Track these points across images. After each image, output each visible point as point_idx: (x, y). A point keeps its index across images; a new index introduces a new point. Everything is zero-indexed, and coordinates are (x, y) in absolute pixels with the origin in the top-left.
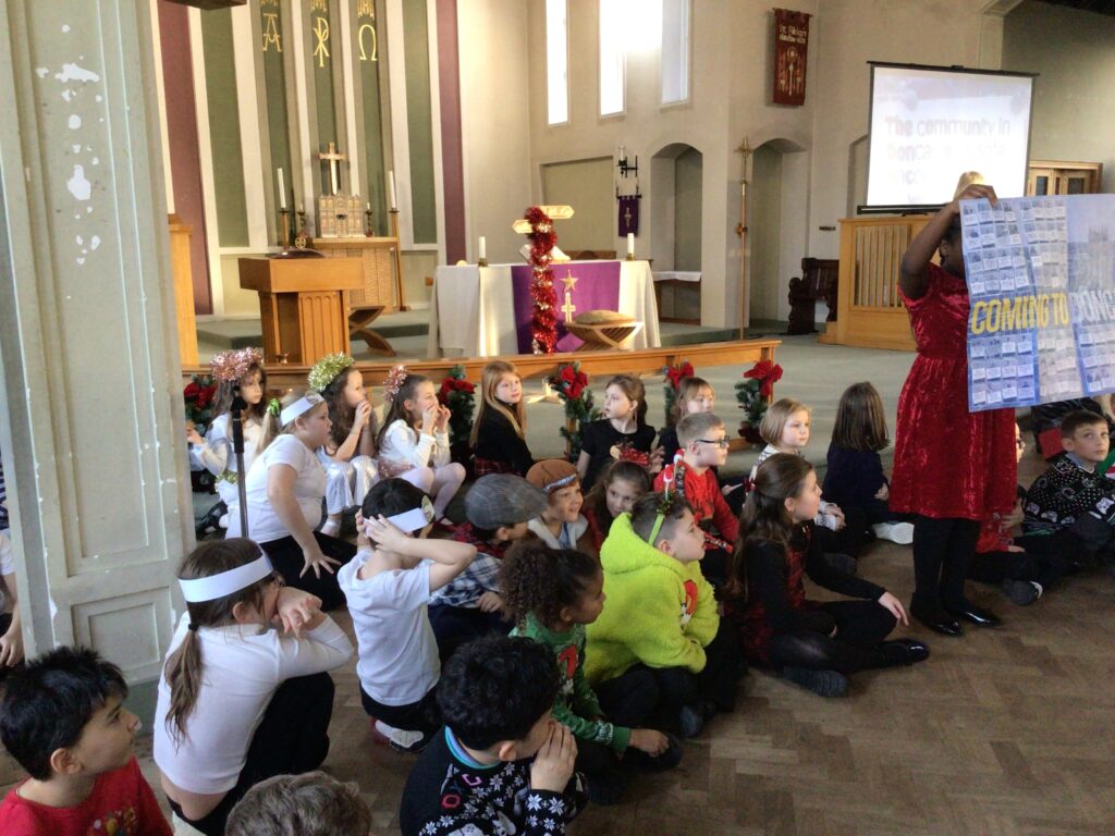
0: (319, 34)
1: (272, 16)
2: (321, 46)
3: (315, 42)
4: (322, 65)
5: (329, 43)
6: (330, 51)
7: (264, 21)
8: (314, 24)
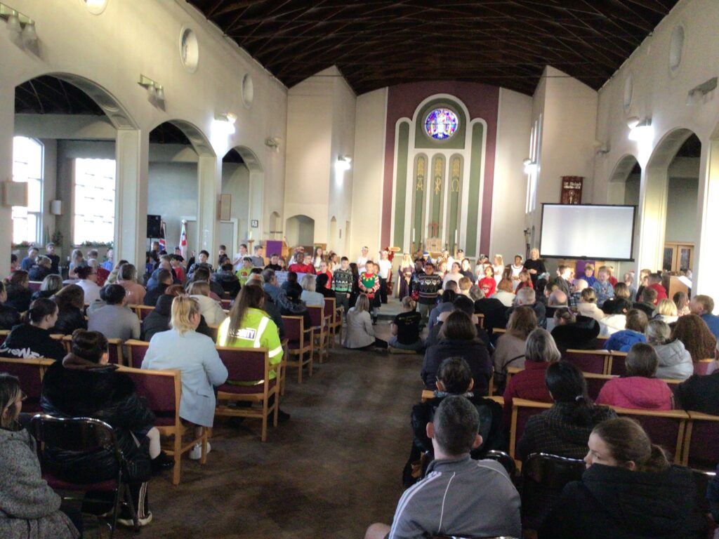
0: (437, 184)
1: (420, 179)
2: (437, 187)
3: (435, 186)
4: (437, 193)
5: (440, 187)
6: (440, 189)
7: (418, 181)
8: (435, 180)
